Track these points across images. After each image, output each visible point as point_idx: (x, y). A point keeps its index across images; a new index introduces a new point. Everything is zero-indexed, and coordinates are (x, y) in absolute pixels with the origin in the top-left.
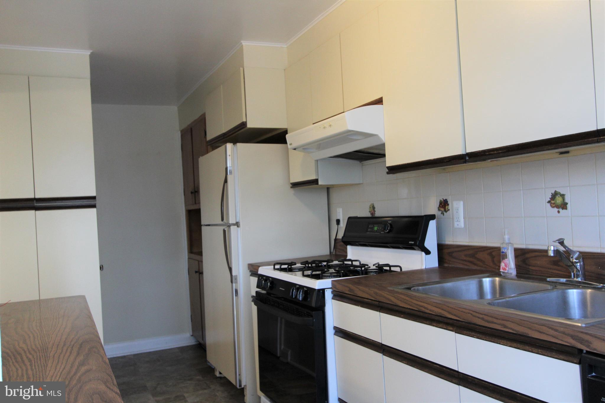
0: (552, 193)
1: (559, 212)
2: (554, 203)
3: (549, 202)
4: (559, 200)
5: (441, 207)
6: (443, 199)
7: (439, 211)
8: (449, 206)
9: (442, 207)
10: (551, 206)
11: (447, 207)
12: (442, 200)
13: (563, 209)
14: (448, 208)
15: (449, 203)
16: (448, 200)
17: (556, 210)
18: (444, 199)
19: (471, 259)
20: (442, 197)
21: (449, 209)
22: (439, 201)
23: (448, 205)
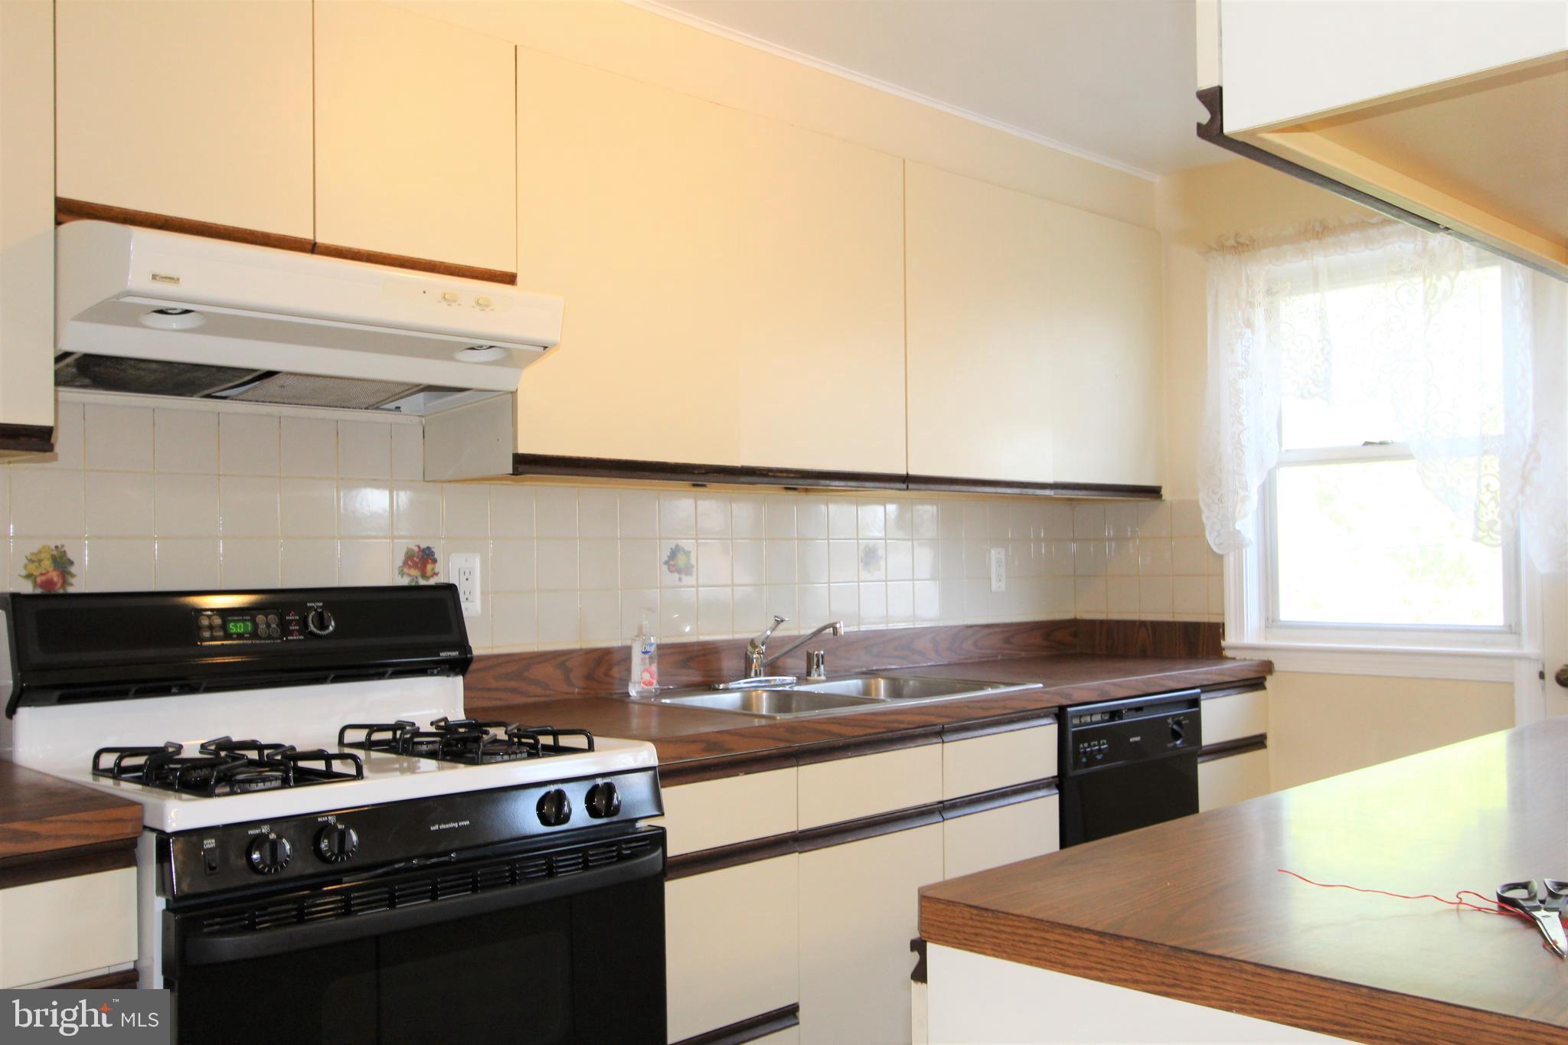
0: (671, 549)
1: (680, 580)
2: (673, 566)
3: (666, 563)
4: (681, 560)
5: (410, 567)
6: (419, 547)
7: (402, 577)
8: (437, 565)
9: (415, 566)
10: (669, 569)
11: (429, 567)
12: (416, 549)
13: (686, 574)
14: (433, 570)
15: (436, 556)
16: (433, 550)
17: (676, 576)
18: (423, 546)
19: (512, 684)
20: (418, 542)
21: (436, 571)
22: (404, 551)
23: (435, 561)
